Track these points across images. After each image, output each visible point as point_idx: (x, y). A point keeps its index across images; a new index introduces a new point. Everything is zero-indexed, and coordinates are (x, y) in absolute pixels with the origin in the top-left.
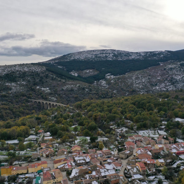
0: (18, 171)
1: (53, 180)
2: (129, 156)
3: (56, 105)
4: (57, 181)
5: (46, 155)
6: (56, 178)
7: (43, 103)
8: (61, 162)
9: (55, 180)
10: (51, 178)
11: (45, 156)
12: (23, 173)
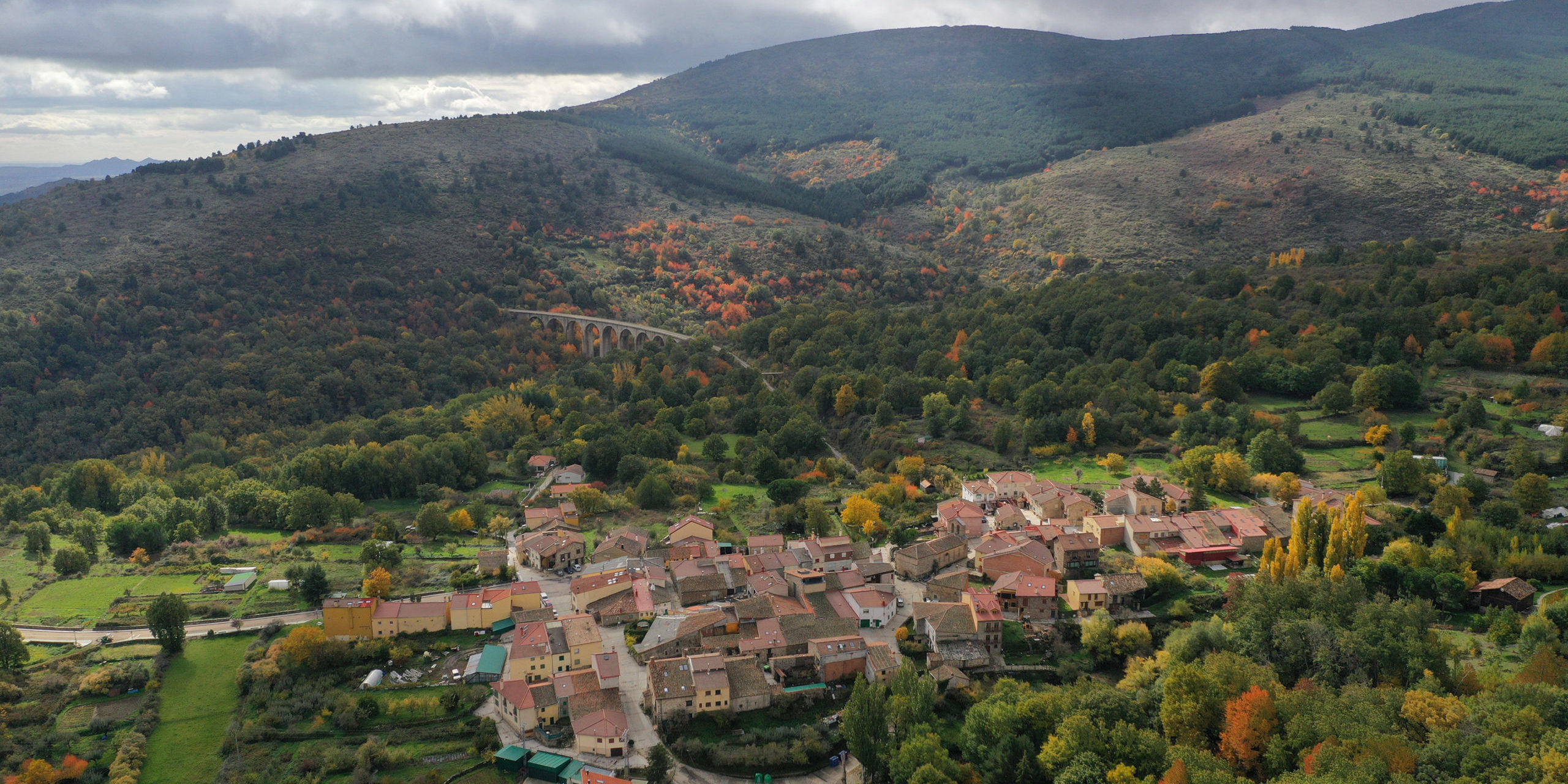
0: (401, 621)
1: (557, 657)
2: (942, 565)
3: (642, 336)
4: (577, 662)
5: (542, 558)
6: (573, 650)
7: (573, 324)
8: (606, 584)
9: (566, 656)
10: (548, 648)
11: (538, 563)
12: (425, 630)
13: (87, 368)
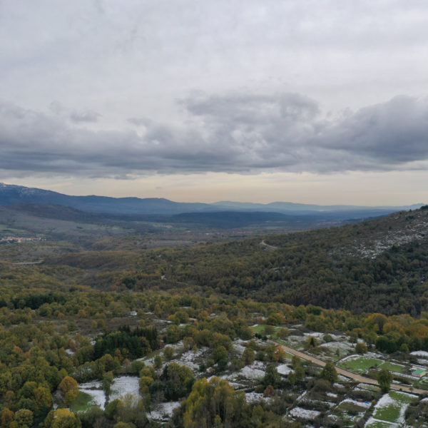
13: (390, 280)
